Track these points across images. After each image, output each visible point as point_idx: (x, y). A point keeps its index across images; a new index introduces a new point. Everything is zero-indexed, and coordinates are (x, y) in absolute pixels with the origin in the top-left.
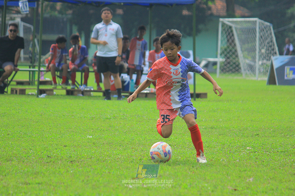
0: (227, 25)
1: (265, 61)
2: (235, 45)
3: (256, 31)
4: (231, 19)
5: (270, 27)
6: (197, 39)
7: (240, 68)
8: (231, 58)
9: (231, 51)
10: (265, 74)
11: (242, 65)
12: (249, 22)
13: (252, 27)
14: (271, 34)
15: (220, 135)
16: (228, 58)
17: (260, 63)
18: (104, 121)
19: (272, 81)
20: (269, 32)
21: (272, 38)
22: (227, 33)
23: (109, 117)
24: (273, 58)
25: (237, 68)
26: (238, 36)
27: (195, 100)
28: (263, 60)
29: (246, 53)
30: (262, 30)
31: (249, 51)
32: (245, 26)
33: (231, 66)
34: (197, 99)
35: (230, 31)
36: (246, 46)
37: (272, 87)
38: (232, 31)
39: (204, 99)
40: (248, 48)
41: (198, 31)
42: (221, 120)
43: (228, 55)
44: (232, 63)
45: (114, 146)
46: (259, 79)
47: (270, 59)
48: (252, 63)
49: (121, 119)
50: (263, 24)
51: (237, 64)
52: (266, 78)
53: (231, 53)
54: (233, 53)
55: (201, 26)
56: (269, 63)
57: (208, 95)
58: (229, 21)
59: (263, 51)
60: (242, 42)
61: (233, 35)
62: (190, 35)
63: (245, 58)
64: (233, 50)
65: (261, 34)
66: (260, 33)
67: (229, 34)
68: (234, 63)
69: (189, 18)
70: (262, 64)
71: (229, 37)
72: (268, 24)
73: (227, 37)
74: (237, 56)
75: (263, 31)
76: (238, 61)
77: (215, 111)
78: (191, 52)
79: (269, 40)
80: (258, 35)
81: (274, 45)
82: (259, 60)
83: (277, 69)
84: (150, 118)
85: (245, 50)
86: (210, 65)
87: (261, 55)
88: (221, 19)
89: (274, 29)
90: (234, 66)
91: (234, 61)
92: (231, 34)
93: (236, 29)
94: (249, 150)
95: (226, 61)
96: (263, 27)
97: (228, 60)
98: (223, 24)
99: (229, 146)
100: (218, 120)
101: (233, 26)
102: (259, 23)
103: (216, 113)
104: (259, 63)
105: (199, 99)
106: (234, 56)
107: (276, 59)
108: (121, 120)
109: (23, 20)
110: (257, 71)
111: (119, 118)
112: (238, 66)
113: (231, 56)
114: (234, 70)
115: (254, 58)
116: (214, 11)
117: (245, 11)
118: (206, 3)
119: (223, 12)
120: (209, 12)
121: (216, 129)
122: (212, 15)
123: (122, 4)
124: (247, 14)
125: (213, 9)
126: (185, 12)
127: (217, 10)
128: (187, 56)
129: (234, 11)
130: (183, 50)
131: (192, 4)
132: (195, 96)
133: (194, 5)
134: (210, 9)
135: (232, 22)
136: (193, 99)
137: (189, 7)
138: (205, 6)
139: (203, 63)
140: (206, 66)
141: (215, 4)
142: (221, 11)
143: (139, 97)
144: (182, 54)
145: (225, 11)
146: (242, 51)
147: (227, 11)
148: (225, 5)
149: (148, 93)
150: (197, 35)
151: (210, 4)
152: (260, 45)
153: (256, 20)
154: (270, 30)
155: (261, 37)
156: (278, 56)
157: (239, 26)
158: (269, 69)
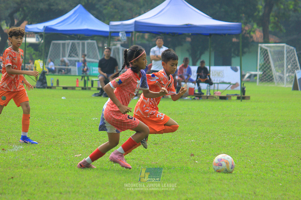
0: (264, 49)
1: (290, 74)
2: (269, 62)
3: (284, 53)
4: (266, 45)
5: (294, 49)
6: (243, 58)
7: (273, 79)
8: (267, 72)
9: (266, 66)
10: (290, 83)
11: (274, 77)
12: (279, 46)
13: (282, 50)
15: (259, 126)
19: (295, 88)
20: (293, 54)
21: (295, 57)
22: (264, 54)
23: (181, 113)
24: (296, 72)
25: (271, 79)
26: (272, 56)
27: (241, 101)
29: (277, 68)
30: (288, 52)
31: (279, 67)
32: (277, 49)
33: (267, 77)
34: (243, 100)
35: (266, 52)
36: (277, 63)
37: (295, 92)
38: (267, 53)
39: (247, 101)
40: (279, 65)
41: (244, 53)
42: (260, 115)
43: (265, 70)
44: (267, 75)
45: (185, 133)
46: (287, 86)
47: (294, 72)
48: (282, 75)
50: (289, 48)
51: (271, 75)
52: (291, 86)
53: (267, 68)
54: (269, 68)
55: (246, 50)
56: (293, 75)
57: (251, 97)
59: (289, 67)
60: (275, 61)
61: (268, 55)
62: (238, 55)
63: (277, 72)
64: (268, 66)
65: (288, 55)
67: (265, 55)
68: (269, 75)
69: (238, 43)
70: (289, 76)
71: (265, 57)
72: (292, 48)
73: (264, 56)
74: (271, 70)
76: (272, 73)
77: (255, 109)
78: (239, 68)
79: (293, 59)
80: (285, 55)
81: (297, 62)
82: (286, 73)
83: (299, 80)
86: (252, 77)
87: (288, 70)
88: (260, 45)
89: (297, 51)
90: (269, 77)
91: (269, 74)
92: (267, 55)
93: (270, 52)
94: (280, 136)
95: (263, 73)
96: (289, 50)
97: (265, 73)
98: (261, 48)
99: (266, 133)
100: (258, 115)
101: (269, 50)
102: (287, 47)
104: (286, 75)
106: (269, 70)
107: (298, 72)
109: (122, 45)
110: (285, 81)
112: (272, 77)
113: (267, 70)
114: (269, 80)
115: (283, 73)
116: (255, 39)
117: (277, 39)
118: (249, 33)
119: (261, 40)
120: (251, 40)
121: (256, 121)
122: (253, 41)
123: (190, 34)
124: (277, 41)
125: (254, 37)
126: (234, 40)
127: (257, 38)
128: (236, 70)
129: (268, 39)
130: (233, 66)
131: (239, 34)
132: (241, 98)
133: (241, 35)
134: (252, 37)
135: (268, 46)
136: (240, 101)
137: (237, 36)
138: (248, 35)
139: (247, 75)
140: (249, 77)
141: (255, 34)
142: (260, 39)
143: (202, 99)
144: (232, 69)
145: (262, 39)
146: (275, 67)
147: (264, 38)
148: (262, 34)
149: (209, 96)
150: (242, 55)
151: (252, 34)
152: (287, 62)
153: (284, 45)
154: (294, 52)
155: (288, 57)
156: (300, 70)
157: (272, 50)
158: (294, 80)
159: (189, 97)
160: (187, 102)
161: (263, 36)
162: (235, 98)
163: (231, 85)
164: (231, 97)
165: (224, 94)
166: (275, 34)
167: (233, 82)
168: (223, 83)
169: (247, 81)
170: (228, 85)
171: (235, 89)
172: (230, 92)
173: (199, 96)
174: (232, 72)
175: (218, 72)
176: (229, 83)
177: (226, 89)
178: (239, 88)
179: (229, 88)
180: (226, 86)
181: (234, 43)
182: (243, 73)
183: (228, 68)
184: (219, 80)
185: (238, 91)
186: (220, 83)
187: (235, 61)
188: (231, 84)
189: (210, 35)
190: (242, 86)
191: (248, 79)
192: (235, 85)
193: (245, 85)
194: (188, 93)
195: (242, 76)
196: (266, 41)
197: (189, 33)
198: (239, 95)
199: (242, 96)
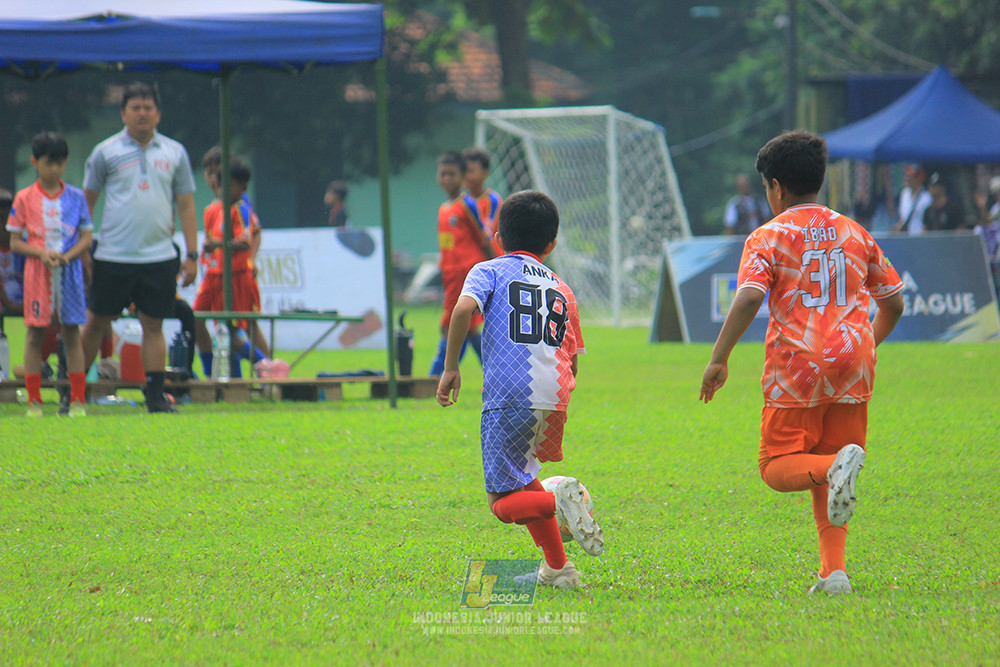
0: (505, 134)
1: (643, 259)
3: (606, 152)
4: (517, 113)
5: (654, 135)
6: (395, 185)
10: (642, 304)
12: (581, 121)
13: (595, 138)
14: (659, 161)
17: (629, 264)
18: (64, 492)
19: (667, 330)
20: (651, 155)
21: (663, 174)
22: (507, 162)
23: (80, 477)
24: (669, 247)
26: (546, 170)
27: (394, 405)
28: (635, 254)
29: (574, 232)
30: (626, 149)
31: (587, 226)
32: (574, 134)
34: (401, 402)
35: (514, 152)
37: (668, 349)
38: (522, 155)
39: (427, 402)
40: (583, 216)
41: (401, 159)
46: (626, 322)
47: (657, 251)
48: (600, 268)
49: (127, 482)
50: (629, 126)
52: (647, 320)
55: (413, 141)
56: (656, 264)
58: (509, 120)
59: (637, 222)
61: (526, 169)
62: (372, 171)
65: (627, 162)
66: (620, 158)
67: (513, 165)
69: (370, 107)
70: (637, 269)
71: (512, 175)
72: (647, 125)
73: (505, 175)
75: (633, 149)
78: (376, 234)
79: (652, 183)
80: (613, 164)
82: (623, 257)
83: (685, 286)
84: (231, 476)
85: (570, 224)
87: (628, 237)
88: (482, 114)
89: (670, 144)
92: (519, 165)
93: (538, 146)
96: (630, 136)
98: (492, 132)
101: (528, 137)
102: (618, 123)
103: (468, 450)
105: (411, 402)
107: (680, 250)
108: (126, 486)
110: (616, 293)
111: (119, 479)
115: (603, 256)
116: (460, 87)
117: (569, 82)
118: (429, 56)
119: (491, 90)
120: (442, 89)
122: (450, 97)
123: (120, 66)
124: (574, 94)
125: (452, 78)
126: (355, 92)
127: (469, 81)
128: (363, 248)
129: (527, 84)
131: (373, 62)
132: (393, 390)
133: (381, 65)
134: (441, 76)
135: (522, 122)
136: (386, 403)
137: (364, 70)
138: (423, 68)
139: (426, 272)
141: (459, 60)
142: (484, 85)
143: (194, 401)
144: (346, 241)
145: (495, 84)
146: (566, 226)
147: (505, 82)
148: (495, 60)
149: (226, 386)
150: (396, 171)
151: (443, 59)
152: (624, 201)
153: (606, 113)
154: (654, 146)
155: (625, 174)
156: (688, 239)
157: (547, 138)
158: (656, 286)
159: (123, 395)
160: (111, 422)
161: (499, 70)
162: (364, 388)
163: (343, 326)
164: (338, 385)
165: (304, 374)
166: (561, 58)
167: (350, 309)
168: (301, 314)
169: (423, 304)
170: (326, 326)
171: (364, 343)
172: (335, 360)
173: (179, 384)
174: (347, 257)
175: (273, 259)
176: (332, 316)
177: (313, 347)
178: (381, 337)
179: (333, 340)
180: (314, 329)
181: (351, 110)
182: (405, 262)
183: (326, 237)
184: (283, 303)
185: (375, 355)
186: (285, 316)
187: (362, 198)
188: (339, 321)
189: (224, 69)
190: (396, 327)
191: (432, 294)
192: (360, 326)
193: (409, 323)
194: (119, 374)
195: (397, 278)
196: (516, 95)
197: (114, 63)
198: (382, 374)
199: (398, 377)
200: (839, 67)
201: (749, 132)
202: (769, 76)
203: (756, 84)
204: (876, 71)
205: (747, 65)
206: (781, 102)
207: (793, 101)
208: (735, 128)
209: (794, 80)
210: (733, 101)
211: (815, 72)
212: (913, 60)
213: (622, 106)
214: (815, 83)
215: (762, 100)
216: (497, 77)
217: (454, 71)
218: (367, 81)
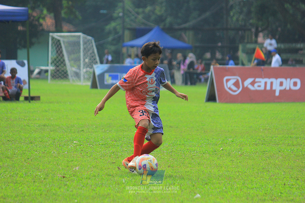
0: (56, 39)
1: (88, 69)
2: (63, 56)
3: (80, 44)
4: (59, 34)
5: (92, 40)
6: (31, 51)
7: (68, 75)
8: (60, 67)
9: (60, 60)
10: (88, 79)
11: (69, 73)
13: (77, 40)
14: (92, 46)
15: (51, 131)
16: (58, 66)
17: (85, 70)
19: (94, 86)
20: (91, 45)
21: (93, 50)
22: (56, 45)
24: (95, 66)
25: (65, 75)
26: (66, 47)
27: (30, 102)
28: (86, 68)
29: (72, 62)
30: (85, 43)
31: (75, 61)
32: (71, 39)
33: (60, 73)
34: (31, 101)
35: (58, 43)
36: (73, 56)
37: (94, 91)
38: (60, 44)
39: (38, 101)
40: (74, 58)
41: (32, 44)
42: (52, 118)
43: (57, 64)
44: (60, 71)
46: (84, 84)
47: (92, 67)
48: (78, 71)
50: (86, 38)
51: (65, 71)
52: (89, 83)
53: (59, 62)
54: (62, 63)
55: (34, 40)
56: (91, 70)
57: (41, 98)
58: (57, 36)
59: (87, 60)
60: (69, 53)
61: (61, 47)
62: (24, 47)
63: (71, 66)
64: (62, 60)
66: (84, 45)
67: (58, 46)
68: (63, 71)
70: (87, 72)
71: (58, 49)
72: (90, 38)
73: (56, 49)
74: (65, 65)
76: (66, 68)
77: (46, 112)
78: (26, 62)
79: (91, 51)
80: (82, 47)
81: (95, 55)
82: (84, 68)
83: (99, 76)
85: (71, 60)
86: (43, 73)
87: (85, 64)
88: (51, 34)
89: (95, 42)
90: (63, 73)
91: (62, 69)
92: (59, 46)
93: (64, 42)
94: (76, 143)
95: (56, 69)
96: (86, 40)
97: (58, 68)
98: (53, 38)
99: (59, 140)
100: (50, 119)
101: (61, 40)
102: (83, 37)
103: (48, 113)
104: (83, 71)
105: (34, 101)
106: (62, 65)
107: (97, 67)
110: (82, 77)
112: (66, 73)
113: (60, 65)
114: (62, 77)
115: (79, 68)
116: (45, 28)
117: (71, 27)
118: (38, 20)
119: (53, 28)
120: (41, 28)
121: (48, 126)
122: (43, 30)
124: (72, 30)
126: (20, 28)
127: (47, 26)
128: (22, 65)
129: (61, 27)
130: (20, 59)
131: (26, 21)
132: (30, 99)
133: (28, 22)
134: (41, 25)
135: (61, 36)
136: (28, 102)
137: (23, 23)
138: (37, 23)
139: (37, 71)
140: (39, 73)
141: (45, 21)
142: (51, 27)
144: (18, 63)
145: (54, 27)
146: (69, 61)
147: (56, 26)
148: (54, 21)
150: (30, 47)
151: (41, 21)
152: (84, 55)
153: (80, 35)
154: (92, 43)
155: (85, 49)
156: (99, 65)
157: (66, 40)
158: (92, 76)
161: (54, 24)
162: (22, 98)
166: (69, 21)
169: (37, 78)
174: (19, 67)
178: (27, 86)
181: (20, 32)
182: (32, 68)
183: (13, 62)
185: (25, 90)
187: (22, 53)
191: (38, 76)
195: (30, 72)
196: (59, 29)
199: (31, 95)
200: (134, 26)
201: (113, 40)
202: (118, 27)
203: (115, 29)
204: (143, 27)
205: (113, 24)
206: (121, 33)
207: (123, 33)
208: (110, 38)
209: (124, 28)
210: (109, 33)
211: (129, 26)
212: (152, 24)
213: (84, 33)
214: (129, 29)
215: (116, 32)
216: (54, 25)
217: (44, 24)
218: (23, 26)
